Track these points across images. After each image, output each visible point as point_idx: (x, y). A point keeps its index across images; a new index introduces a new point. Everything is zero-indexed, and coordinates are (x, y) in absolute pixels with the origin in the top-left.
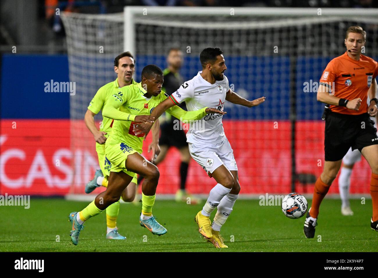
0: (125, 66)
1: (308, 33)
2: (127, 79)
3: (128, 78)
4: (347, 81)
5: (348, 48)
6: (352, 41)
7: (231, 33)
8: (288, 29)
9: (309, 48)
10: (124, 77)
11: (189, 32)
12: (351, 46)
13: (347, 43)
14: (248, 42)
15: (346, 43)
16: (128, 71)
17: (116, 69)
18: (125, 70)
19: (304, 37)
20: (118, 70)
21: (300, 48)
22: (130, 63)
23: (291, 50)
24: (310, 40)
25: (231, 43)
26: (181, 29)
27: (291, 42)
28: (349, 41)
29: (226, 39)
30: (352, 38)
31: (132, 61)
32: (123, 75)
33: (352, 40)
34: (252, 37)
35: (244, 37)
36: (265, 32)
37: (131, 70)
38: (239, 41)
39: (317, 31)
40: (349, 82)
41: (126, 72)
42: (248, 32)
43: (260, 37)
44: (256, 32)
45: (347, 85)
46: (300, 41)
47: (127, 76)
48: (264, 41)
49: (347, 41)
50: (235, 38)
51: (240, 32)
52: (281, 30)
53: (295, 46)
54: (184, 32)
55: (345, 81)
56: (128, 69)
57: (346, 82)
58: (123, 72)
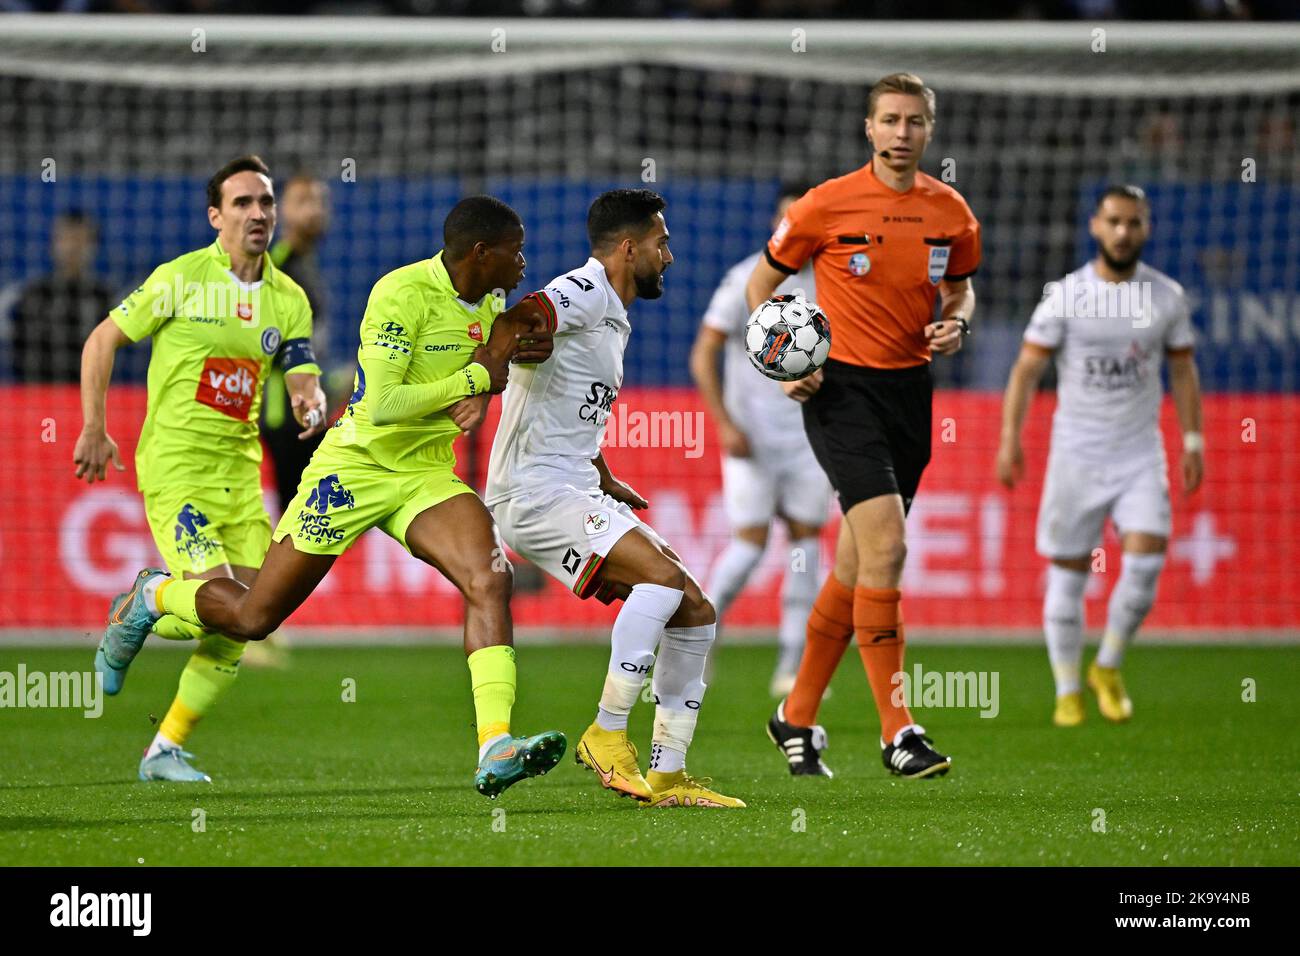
0: (243, 202)
1: (521, 101)
2: (254, 247)
3: (256, 242)
4: (856, 259)
5: (880, 146)
6: (893, 119)
7: (271, 101)
8: (459, 90)
9: (522, 152)
10: (244, 239)
11: (132, 97)
12: (891, 139)
13: (874, 130)
14: (326, 130)
15: (870, 132)
16: (254, 220)
17: (215, 217)
18: (245, 217)
19: (510, 116)
20: (220, 217)
21: (496, 153)
22: (259, 193)
23: (466, 158)
24: (527, 125)
25: (270, 133)
26: (108, 89)
27: (467, 133)
28: (883, 121)
29: (256, 119)
30: (892, 110)
31: (264, 185)
32: (240, 234)
33: (890, 118)
34: (338, 116)
35: (312, 116)
36: (381, 97)
37: (264, 217)
38: (297, 128)
39: (549, 96)
40: (862, 263)
41: (250, 222)
42: (326, 98)
43: (365, 113)
44: (353, 97)
45: (855, 270)
46: (495, 128)
47: (253, 237)
48: (378, 128)
49: (873, 126)
50: (284, 117)
51: (299, 98)
52: (434, 92)
53: (481, 144)
54: (116, 98)
55: (848, 258)
56: (255, 211)
57: (853, 262)
58: (237, 223)
